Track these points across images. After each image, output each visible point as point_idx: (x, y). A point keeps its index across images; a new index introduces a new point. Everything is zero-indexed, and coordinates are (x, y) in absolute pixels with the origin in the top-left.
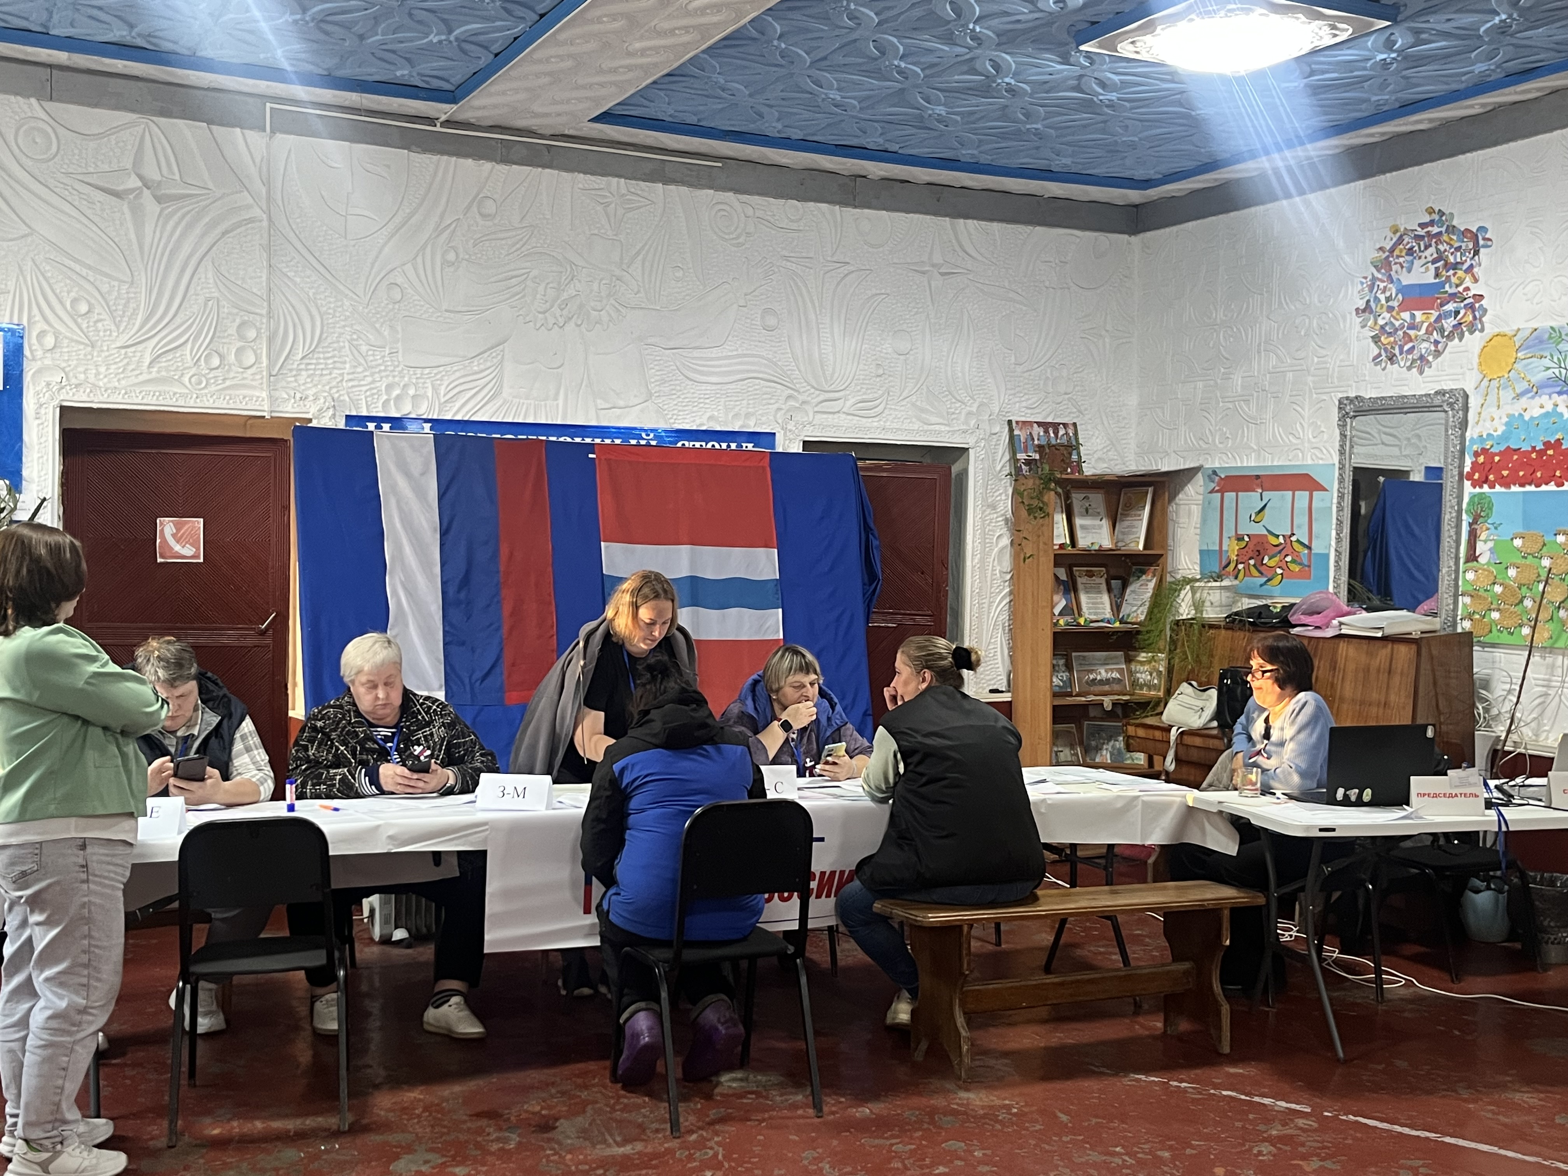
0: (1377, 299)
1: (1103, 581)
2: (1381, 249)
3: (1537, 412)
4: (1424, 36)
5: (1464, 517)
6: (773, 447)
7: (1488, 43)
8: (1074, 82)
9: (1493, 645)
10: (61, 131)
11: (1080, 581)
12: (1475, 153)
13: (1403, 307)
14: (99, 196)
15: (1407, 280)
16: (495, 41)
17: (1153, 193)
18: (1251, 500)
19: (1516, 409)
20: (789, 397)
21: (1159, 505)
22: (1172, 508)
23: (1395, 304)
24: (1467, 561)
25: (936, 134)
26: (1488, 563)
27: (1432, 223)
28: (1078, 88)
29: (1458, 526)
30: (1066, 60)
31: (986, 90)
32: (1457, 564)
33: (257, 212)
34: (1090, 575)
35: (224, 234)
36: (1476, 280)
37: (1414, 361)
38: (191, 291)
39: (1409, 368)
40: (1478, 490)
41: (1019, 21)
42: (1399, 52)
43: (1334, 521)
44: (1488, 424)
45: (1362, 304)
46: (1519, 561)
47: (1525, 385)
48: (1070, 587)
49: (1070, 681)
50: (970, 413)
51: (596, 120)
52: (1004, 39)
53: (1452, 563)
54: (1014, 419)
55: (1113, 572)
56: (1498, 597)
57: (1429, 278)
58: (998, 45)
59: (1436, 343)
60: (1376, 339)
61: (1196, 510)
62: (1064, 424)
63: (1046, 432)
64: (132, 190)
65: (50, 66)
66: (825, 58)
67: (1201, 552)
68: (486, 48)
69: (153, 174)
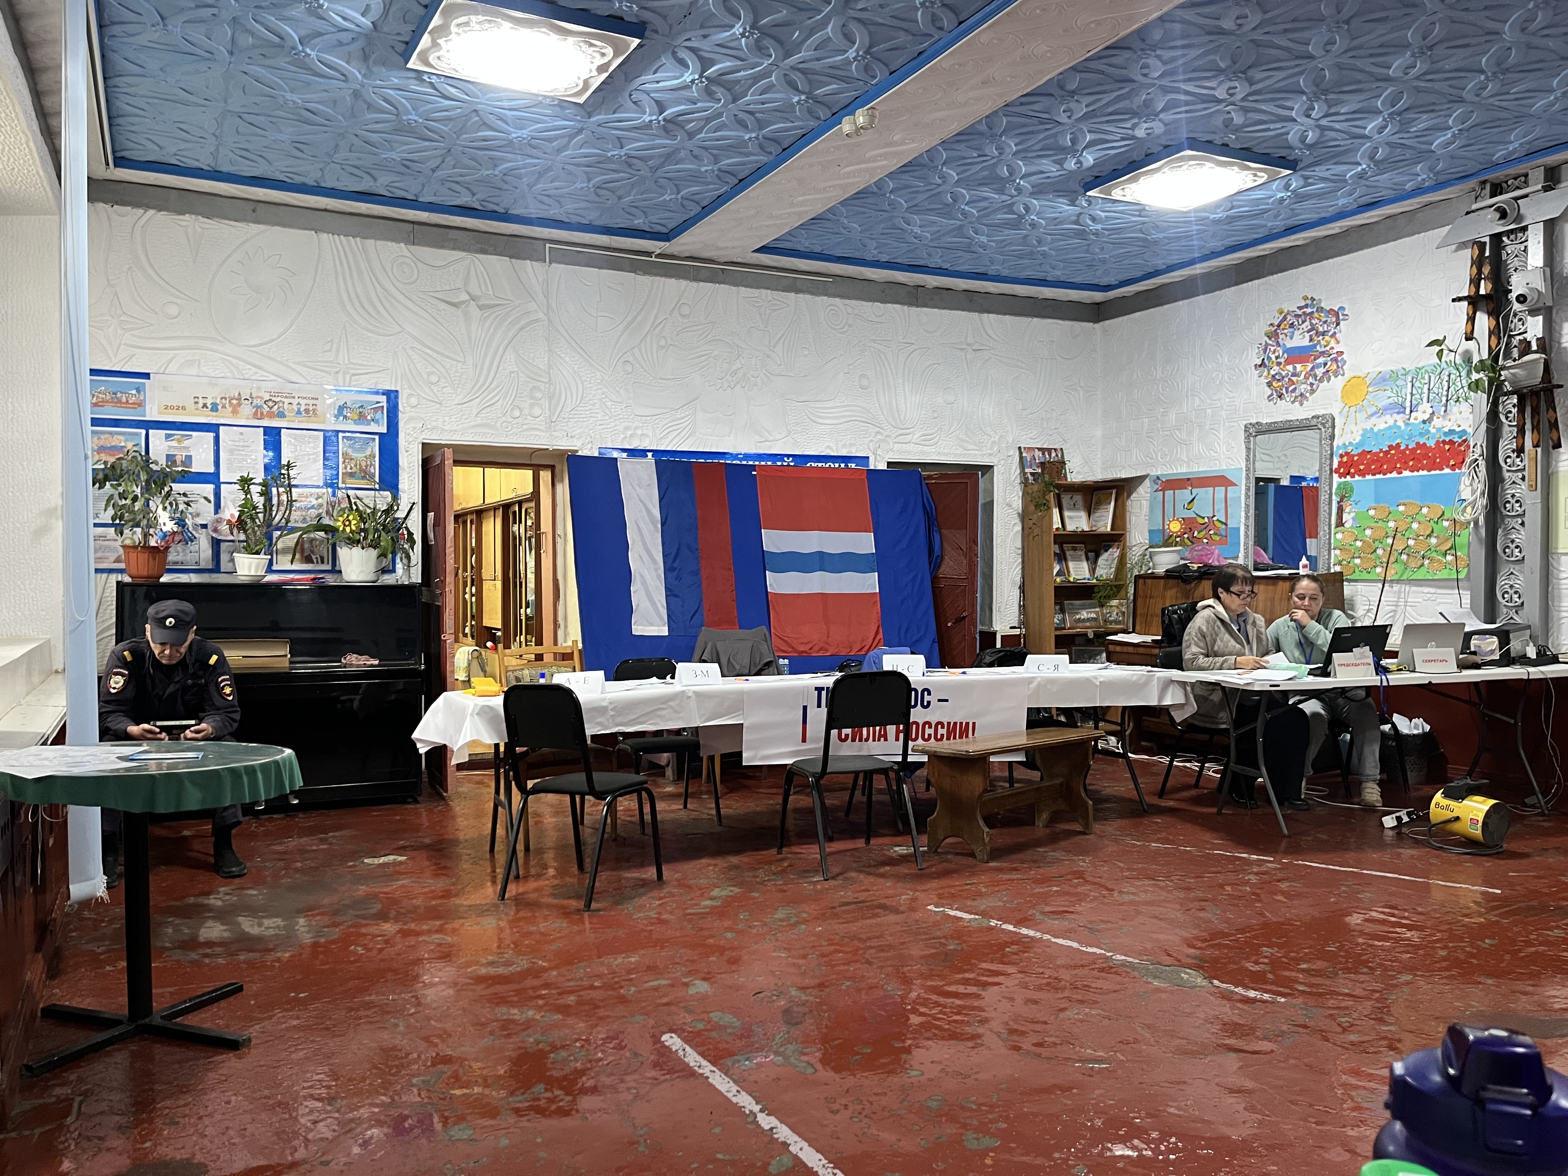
0: (1269, 358)
1: (1083, 553)
2: (1271, 324)
3: (1382, 426)
4: (1310, 181)
5: (1334, 497)
6: (868, 466)
7: (1351, 185)
8: (1074, 218)
9: (1356, 581)
10: (420, 265)
11: (1068, 553)
12: (1335, 259)
13: (1287, 362)
14: (443, 306)
15: (1290, 344)
16: (705, 198)
17: (1112, 294)
18: (1184, 495)
19: (1368, 425)
20: (878, 432)
21: (1120, 501)
22: (1129, 503)
23: (1282, 360)
24: (1337, 526)
25: (975, 255)
26: (1352, 527)
27: (1306, 306)
28: (1077, 222)
29: (1330, 504)
30: (1073, 203)
31: (1016, 225)
32: (1330, 529)
33: (541, 315)
34: (1075, 549)
35: (521, 329)
36: (1338, 342)
37: (1296, 397)
38: (501, 368)
39: (1293, 402)
40: (1343, 479)
41: (1048, 177)
42: (1293, 191)
43: (1243, 505)
44: (1349, 435)
45: (1259, 362)
46: (1373, 525)
47: (1374, 409)
48: (1061, 557)
49: (1064, 620)
50: (994, 442)
51: (757, 251)
52: (1035, 189)
53: (1326, 528)
54: (1022, 446)
55: (1090, 547)
56: (1359, 549)
57: (1306, 342)
58: (1031, 194)
59: (1312, 384)
60: (1269, 384)
61: (1145, 504)
62: (1055, 450)
63: (1043, 454)
64: (463, 302)
65: (413, 222)
66: (916, 205)
67: (1150, 531)
68: (698, 203)
69: (476, 292)
